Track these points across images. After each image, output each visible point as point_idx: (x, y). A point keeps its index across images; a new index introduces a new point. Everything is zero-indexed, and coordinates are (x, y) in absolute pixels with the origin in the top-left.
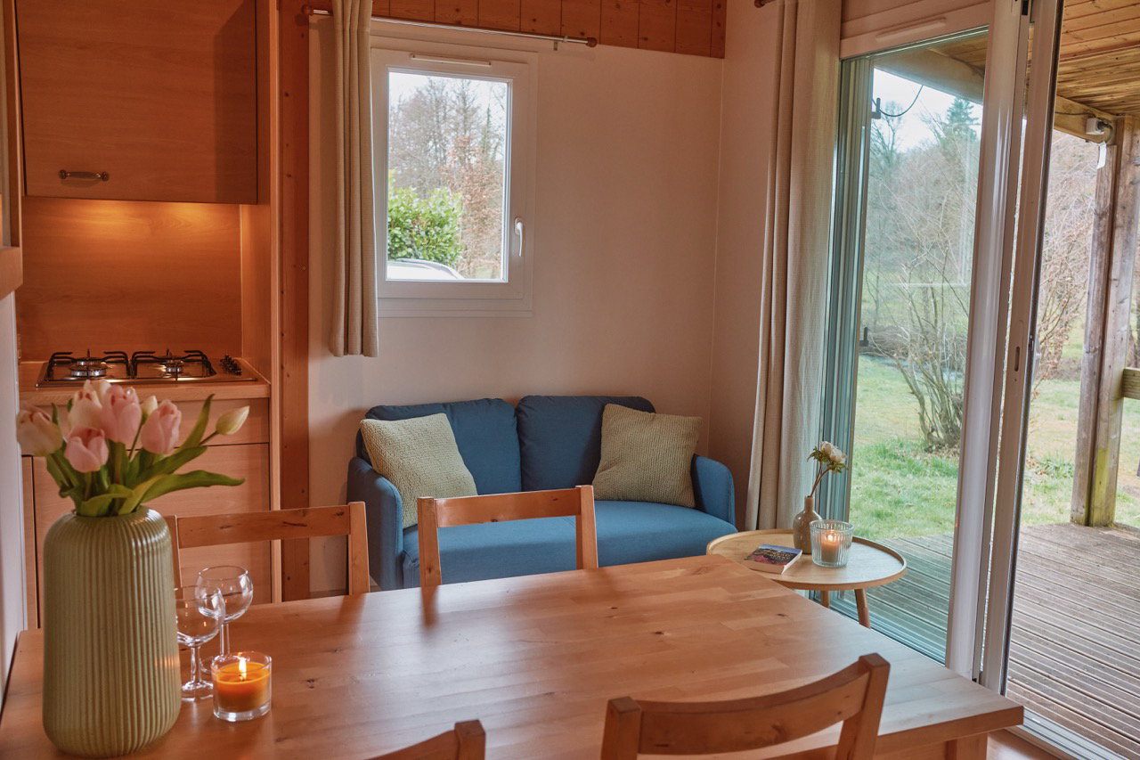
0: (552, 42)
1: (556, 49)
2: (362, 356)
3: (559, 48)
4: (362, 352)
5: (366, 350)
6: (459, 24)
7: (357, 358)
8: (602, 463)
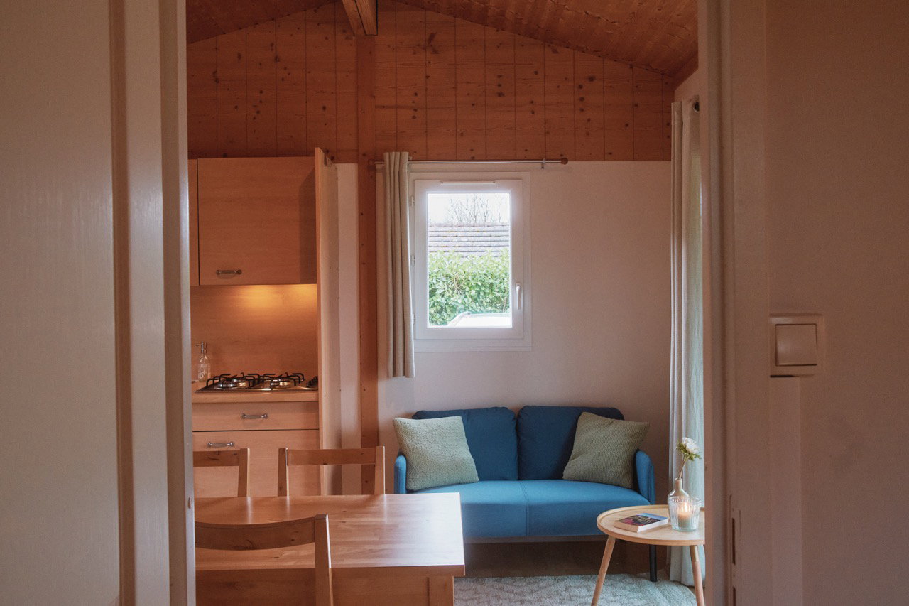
0: (540, 164)
1: (543, 168)
2: (404, 377)
3: (545, 167)
4: (404, 374)
5: (406, 373)
6: (473, 159)
7: (401, 378)
8: (573, 454)
